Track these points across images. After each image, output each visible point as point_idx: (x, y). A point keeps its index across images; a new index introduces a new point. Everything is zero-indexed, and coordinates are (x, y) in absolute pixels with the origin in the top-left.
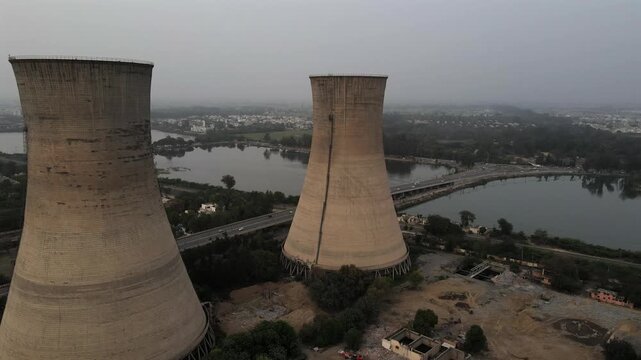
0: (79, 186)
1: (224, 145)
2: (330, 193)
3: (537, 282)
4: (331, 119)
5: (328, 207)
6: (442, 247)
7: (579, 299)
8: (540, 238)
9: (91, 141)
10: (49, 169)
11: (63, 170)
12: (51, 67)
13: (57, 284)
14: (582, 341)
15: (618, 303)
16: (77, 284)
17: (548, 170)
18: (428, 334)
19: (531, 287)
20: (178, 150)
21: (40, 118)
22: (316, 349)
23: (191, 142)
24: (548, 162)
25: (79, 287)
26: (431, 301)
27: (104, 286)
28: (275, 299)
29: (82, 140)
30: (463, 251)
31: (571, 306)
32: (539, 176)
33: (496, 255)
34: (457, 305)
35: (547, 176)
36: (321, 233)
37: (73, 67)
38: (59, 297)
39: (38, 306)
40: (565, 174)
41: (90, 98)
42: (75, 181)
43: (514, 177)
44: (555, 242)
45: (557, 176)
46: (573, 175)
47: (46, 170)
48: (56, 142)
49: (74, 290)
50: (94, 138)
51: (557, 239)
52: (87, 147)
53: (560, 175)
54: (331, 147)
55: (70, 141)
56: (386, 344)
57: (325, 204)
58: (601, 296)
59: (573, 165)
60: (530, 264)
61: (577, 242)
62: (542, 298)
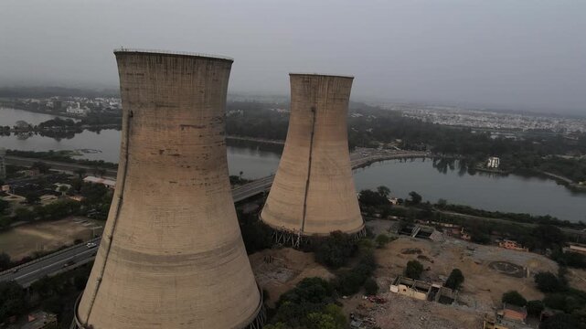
0: (188, 167)
1: (111, 128)
2: (312, 171)
3: (459, 237)
4: (313, 110)
5: (311, 184)
6: (378, 215)
7: (492, 248)
8: (442, 205)
9: (200, 128)
10: (161, 152)
11: (176, 153)
12: (176, 61)
13: (172, 254)
14: (513, 275)
15: (518, 248)
16: (189, 252)
17: (409, 153)
18: (418, 278)
19: (457, 241)
20: (67, 131)
21: (157, 106)
22: (345, 297)
23: (79, 124)
24: (406, 148)
25: (191, 255)
26: (398, 255)
27: (209, 253)
28: (276, 263)
29: (193, 126)
30: (395, 217)
31: (489, 253)
32: (400, 158)
33: (420, 219)
34: (419, 257)
35: (405, 158)
36: (305, 206)
37: (195, 63)
38: (174, 265)
39: (153, 275)
40: (418, 157)
41: (203, 90)
42: (185, 162)
43: (388, 159)
44: (453, 208)
45: (412, 158)
46: (424, 157)
47: (158, 153)
48: (170, 128)
49: (185, 258)
50: (202, 125)
51: (453, 206)
52: (196, 132)
53: (416, 157)
54: (313, 134)
55: (183, 126)
56: (394, 289)
57: (308, 182)
58: (506, 244)
59: (424, 149)
60: (447, 225)
61: (468, 207)
62: (468, 248)
